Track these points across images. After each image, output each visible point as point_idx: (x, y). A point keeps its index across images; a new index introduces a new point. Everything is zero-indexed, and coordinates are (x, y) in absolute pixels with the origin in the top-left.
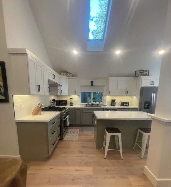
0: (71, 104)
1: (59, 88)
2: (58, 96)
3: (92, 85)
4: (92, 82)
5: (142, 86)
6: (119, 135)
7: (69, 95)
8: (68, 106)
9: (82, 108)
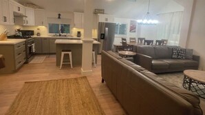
0: (38, 34)
1: (24, 18)
2: (23, 26)
3: (59, 18)
4: (59, 15)
5: (100, 21)
6: (70, 53)
7: (36, 26)
8: (35, 36)
9: (49, 38)
